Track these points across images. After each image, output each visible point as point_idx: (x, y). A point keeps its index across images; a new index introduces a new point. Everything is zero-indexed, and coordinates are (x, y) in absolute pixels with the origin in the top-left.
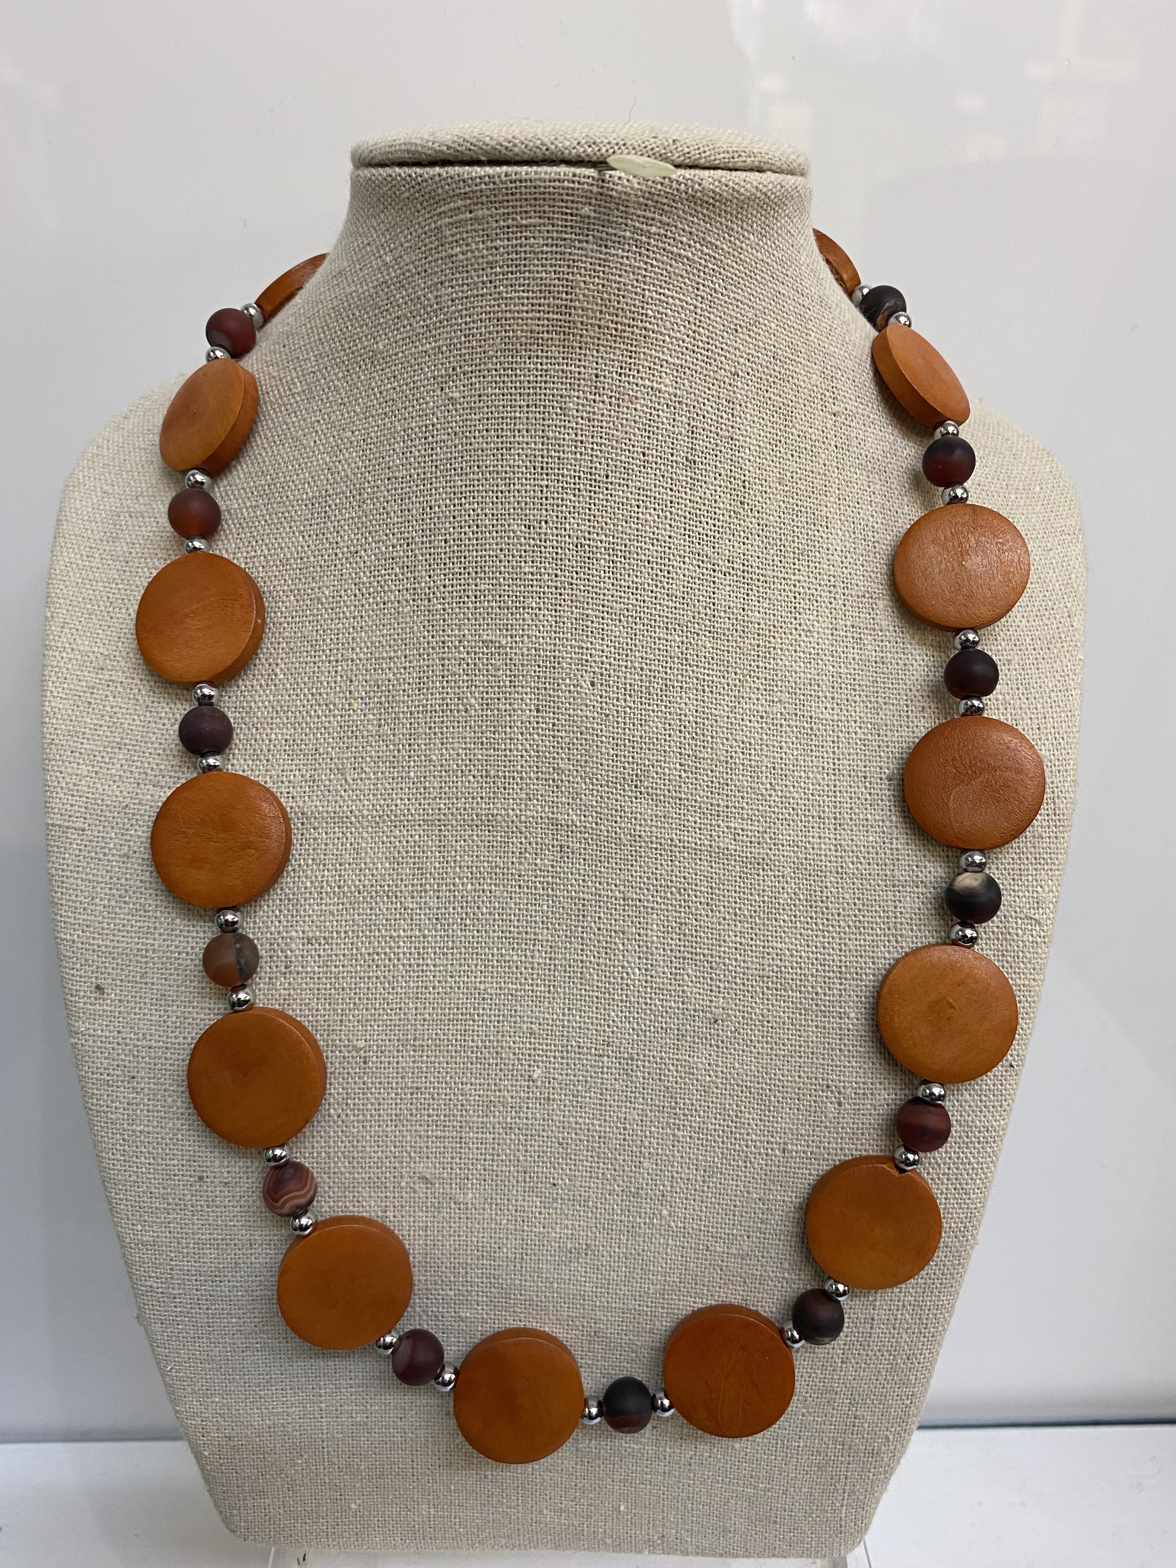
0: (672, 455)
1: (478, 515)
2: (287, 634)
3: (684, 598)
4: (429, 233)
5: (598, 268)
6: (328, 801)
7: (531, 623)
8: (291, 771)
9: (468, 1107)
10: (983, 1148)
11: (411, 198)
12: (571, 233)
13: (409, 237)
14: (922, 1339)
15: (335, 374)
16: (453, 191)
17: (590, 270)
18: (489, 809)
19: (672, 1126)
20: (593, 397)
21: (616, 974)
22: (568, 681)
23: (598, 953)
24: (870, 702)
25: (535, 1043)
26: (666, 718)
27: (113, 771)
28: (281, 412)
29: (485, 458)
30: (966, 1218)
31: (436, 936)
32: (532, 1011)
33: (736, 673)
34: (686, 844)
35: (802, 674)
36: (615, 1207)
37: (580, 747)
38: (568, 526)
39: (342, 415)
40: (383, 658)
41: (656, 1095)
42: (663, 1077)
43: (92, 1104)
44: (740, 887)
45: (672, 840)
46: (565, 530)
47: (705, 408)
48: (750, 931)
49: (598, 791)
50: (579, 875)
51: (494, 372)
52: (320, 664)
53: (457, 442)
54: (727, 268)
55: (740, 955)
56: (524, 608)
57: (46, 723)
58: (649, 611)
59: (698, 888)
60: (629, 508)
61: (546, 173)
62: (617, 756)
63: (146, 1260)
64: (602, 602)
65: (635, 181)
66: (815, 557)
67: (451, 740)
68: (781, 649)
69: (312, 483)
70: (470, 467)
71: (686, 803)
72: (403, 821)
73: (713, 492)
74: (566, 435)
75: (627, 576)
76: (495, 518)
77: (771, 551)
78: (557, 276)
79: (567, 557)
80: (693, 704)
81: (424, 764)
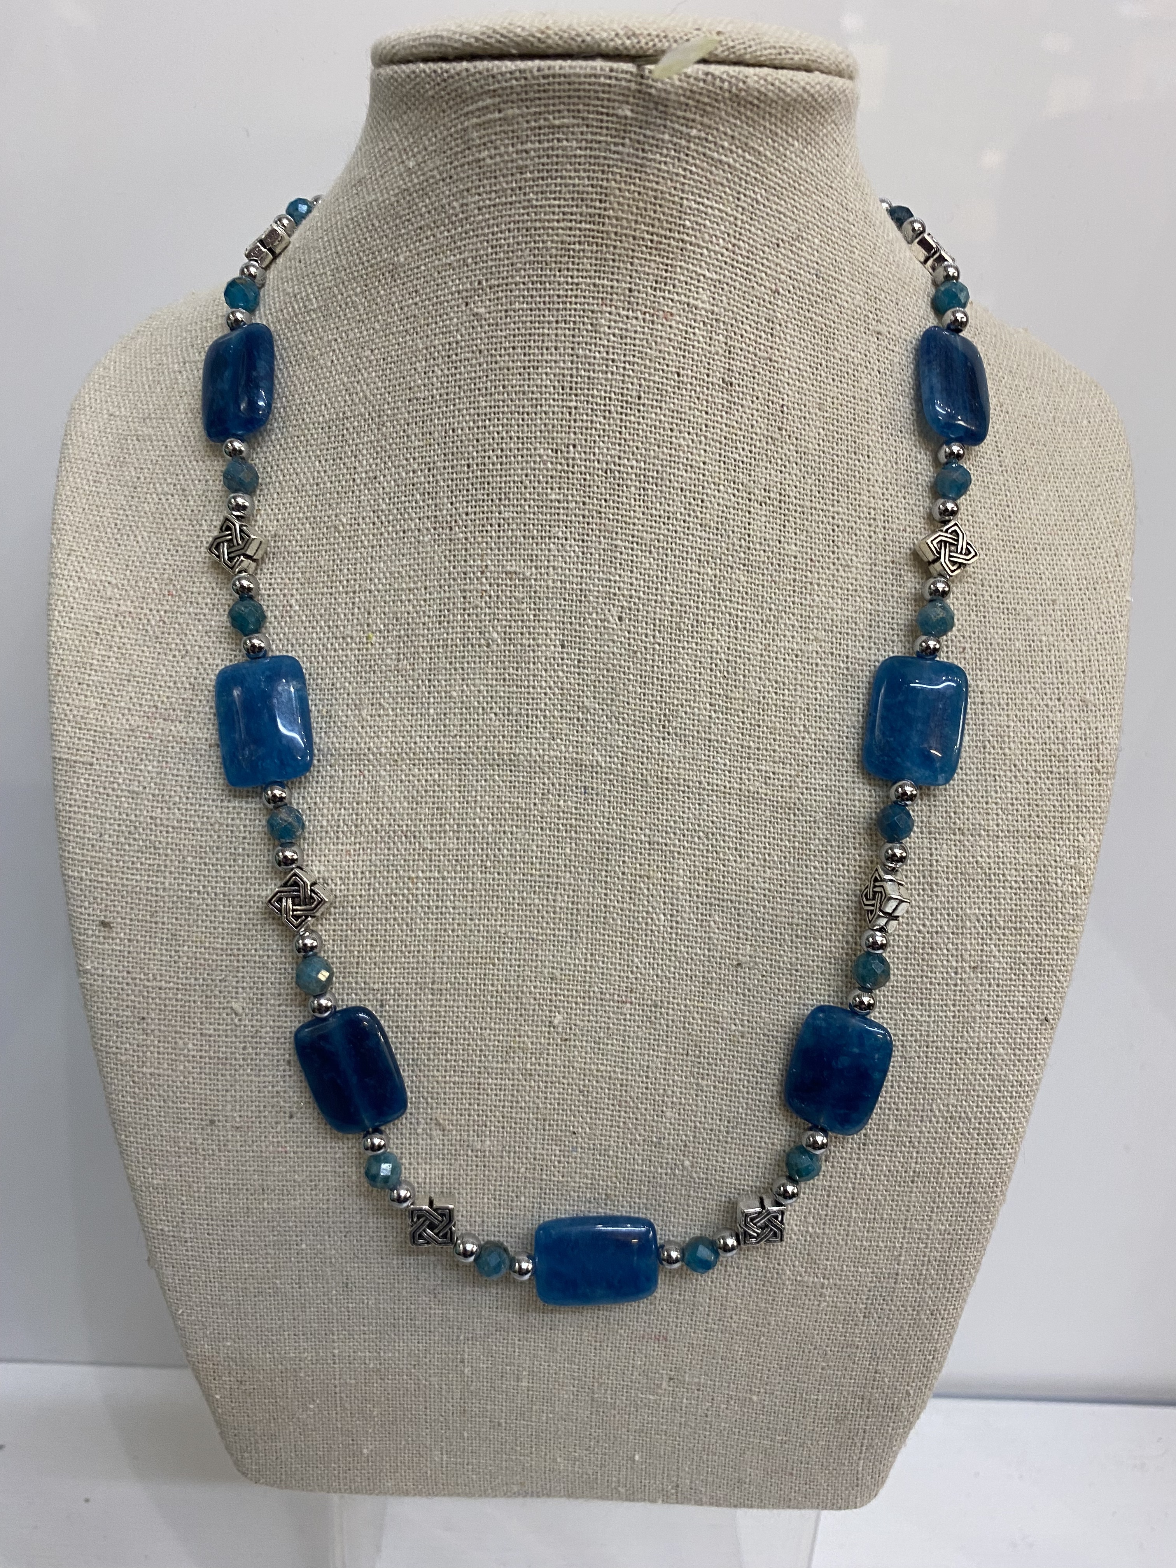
0: (708, 376)
1: (502, 438)
2: (302, 563)
3: (717, 529)
4: (456, 136)
5: (634, 174)
6: (345, 738)
7: (557, 553)
9: (487, 1053)
10: (1015, 1103)
11: (436, 96)
12: (607, 135)
13: (434, 139)
14: (947, 1295)
15: (353, 289)
16: (482, 87)
17: (626, 176)
18: (511, 748)
19: (696, 1075)
20: (625, 313)
21: (640, 919)
22: (594, 615)
23: (622, 897)
25: (556, 989)
26: (696, 656)
27: (123, 704)
28: (296, 330)
29: (511, 377)
30: (996, 1173)
31: (455, 878)
32: (553, 956)
33: (770, 609)
34: (715, 787)
35: (839, 612)
36: (636, 1156)
37: (605, 684)
38: (597, 450)
39: (361, 333)
40: (402, 590)
41: (680, 1044)
42: (687, 1025)
43: (101, 1045)
44: (769, 832)
45: (700, 783)
46: (594, 455)
47: (744, 326)
48: (779, 877)
49: (624, 731)
50: (604, 817)
51: (522, 286)
52: (337, 595)
53: (482, 360)
54: (769, 176)
55: (769, 902)
56: (550, 538)
57: (52, 654)
58: (681, 542)
59: (727, 833)
60: (662, 432)
61: (581, 68)
62: (644, 695)
63: (157, 1203)
64: (632, 532)
65: (676, 77)
66: (855, 488)
67: (472, 676)
68: (818, 585)
69: (329, 405)
70: (495, 387)
71: (716, 745)
72: (422, 759)
73: (750, 416)
74: (597, 353)
75: (658, 504)
76: (521, 441)
77: (810, 481)
78: (591, 182)
79: (596, 484)
80: (725, 641)
81: (444, 700)
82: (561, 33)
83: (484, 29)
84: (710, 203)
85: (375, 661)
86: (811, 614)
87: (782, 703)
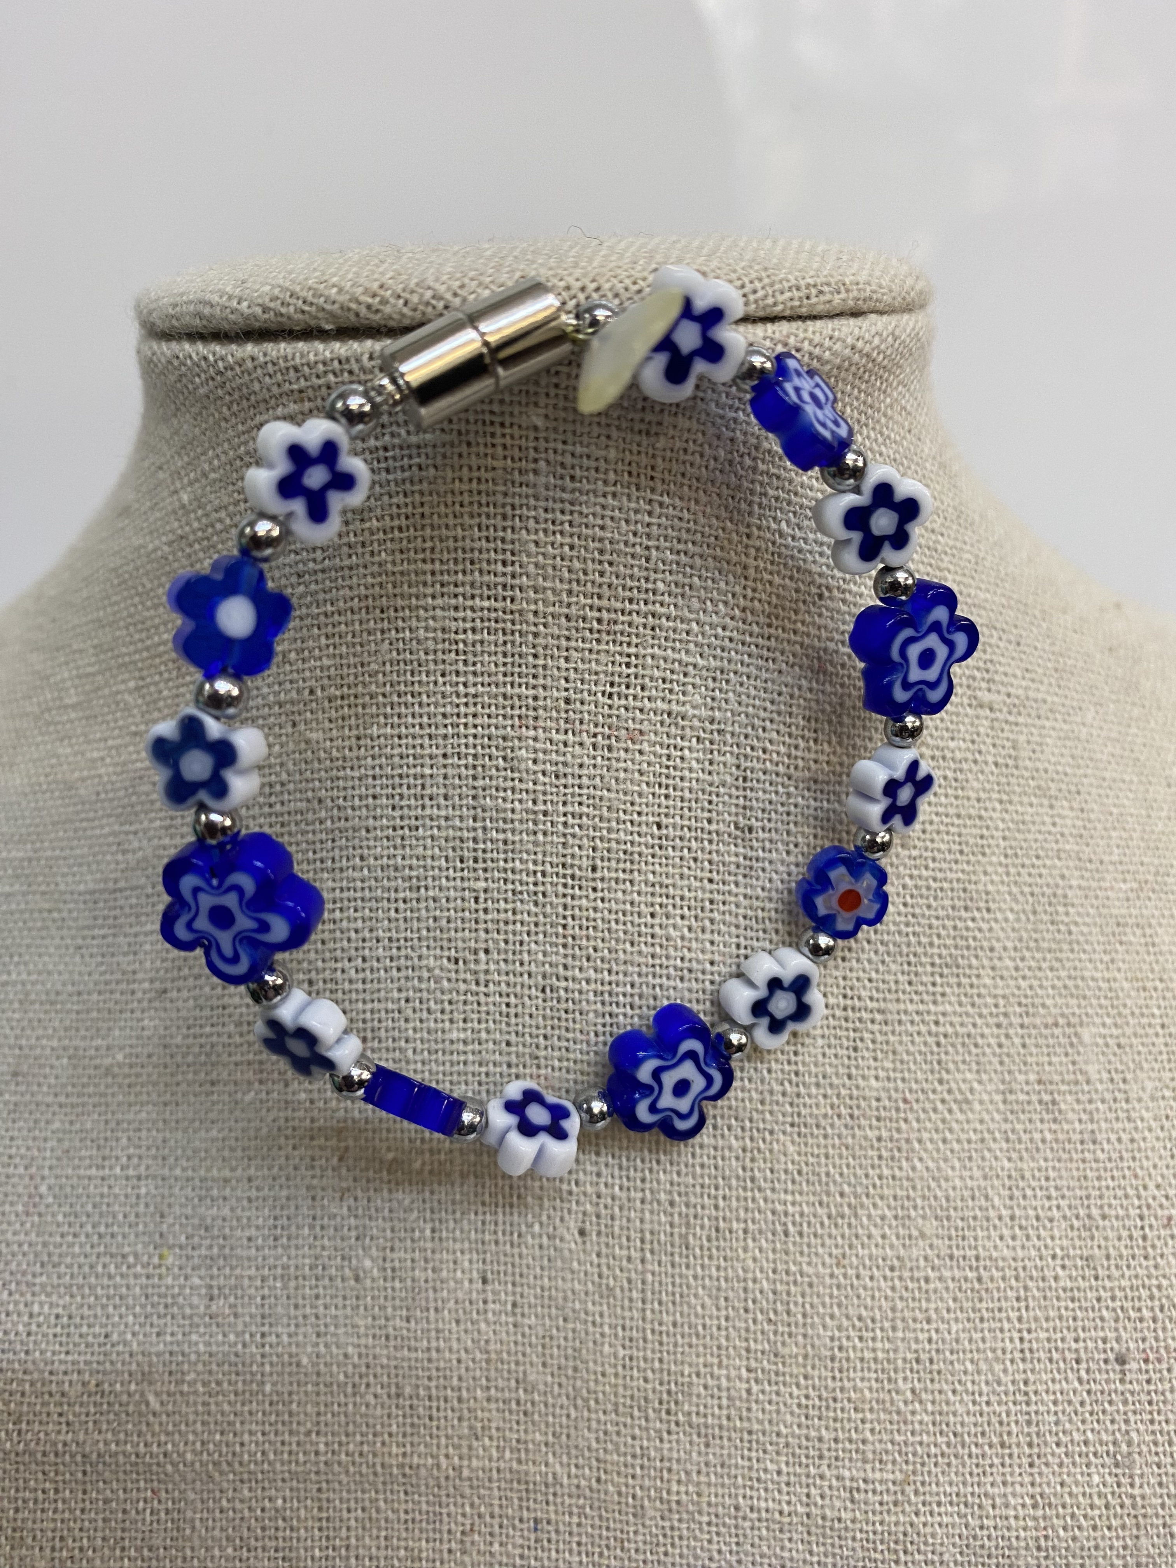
0: (710, 821)
1: (364, 940)
5: (559, 517)
8: (65, 1373)
11: (211, 397)
12: (505, 457)
13: (216, 462)
16: (279, 385)
17: (545, 521)
18: (404, 1455)
20: (562, 737)
22: (536, 1228)
24: (1077, 1217)
29: (373, 843)
34: (764, 1514)
37: (563, 1343)
38: (526, 957)
40: (213, 1180)
45: (737, 1508)
46: (522, 964)
49: (599, 1422)
51: (381, 698)
52: (112, 1182)
60: (637, 920)
70: (348, 859)
71: (761, 1438)
72: (255, 1473)
74: (516, 803)
76: (395, 945)
77: (893, 967)
78: (485, 534)
79: (527, 1011)
80: (767, 1260)
81: (287, 1370)
82: (406, 295)
83: (276, 291)
84: (697, 550)
85: (173, 1297)
86: (911, 1193)
87: (872, 1355)
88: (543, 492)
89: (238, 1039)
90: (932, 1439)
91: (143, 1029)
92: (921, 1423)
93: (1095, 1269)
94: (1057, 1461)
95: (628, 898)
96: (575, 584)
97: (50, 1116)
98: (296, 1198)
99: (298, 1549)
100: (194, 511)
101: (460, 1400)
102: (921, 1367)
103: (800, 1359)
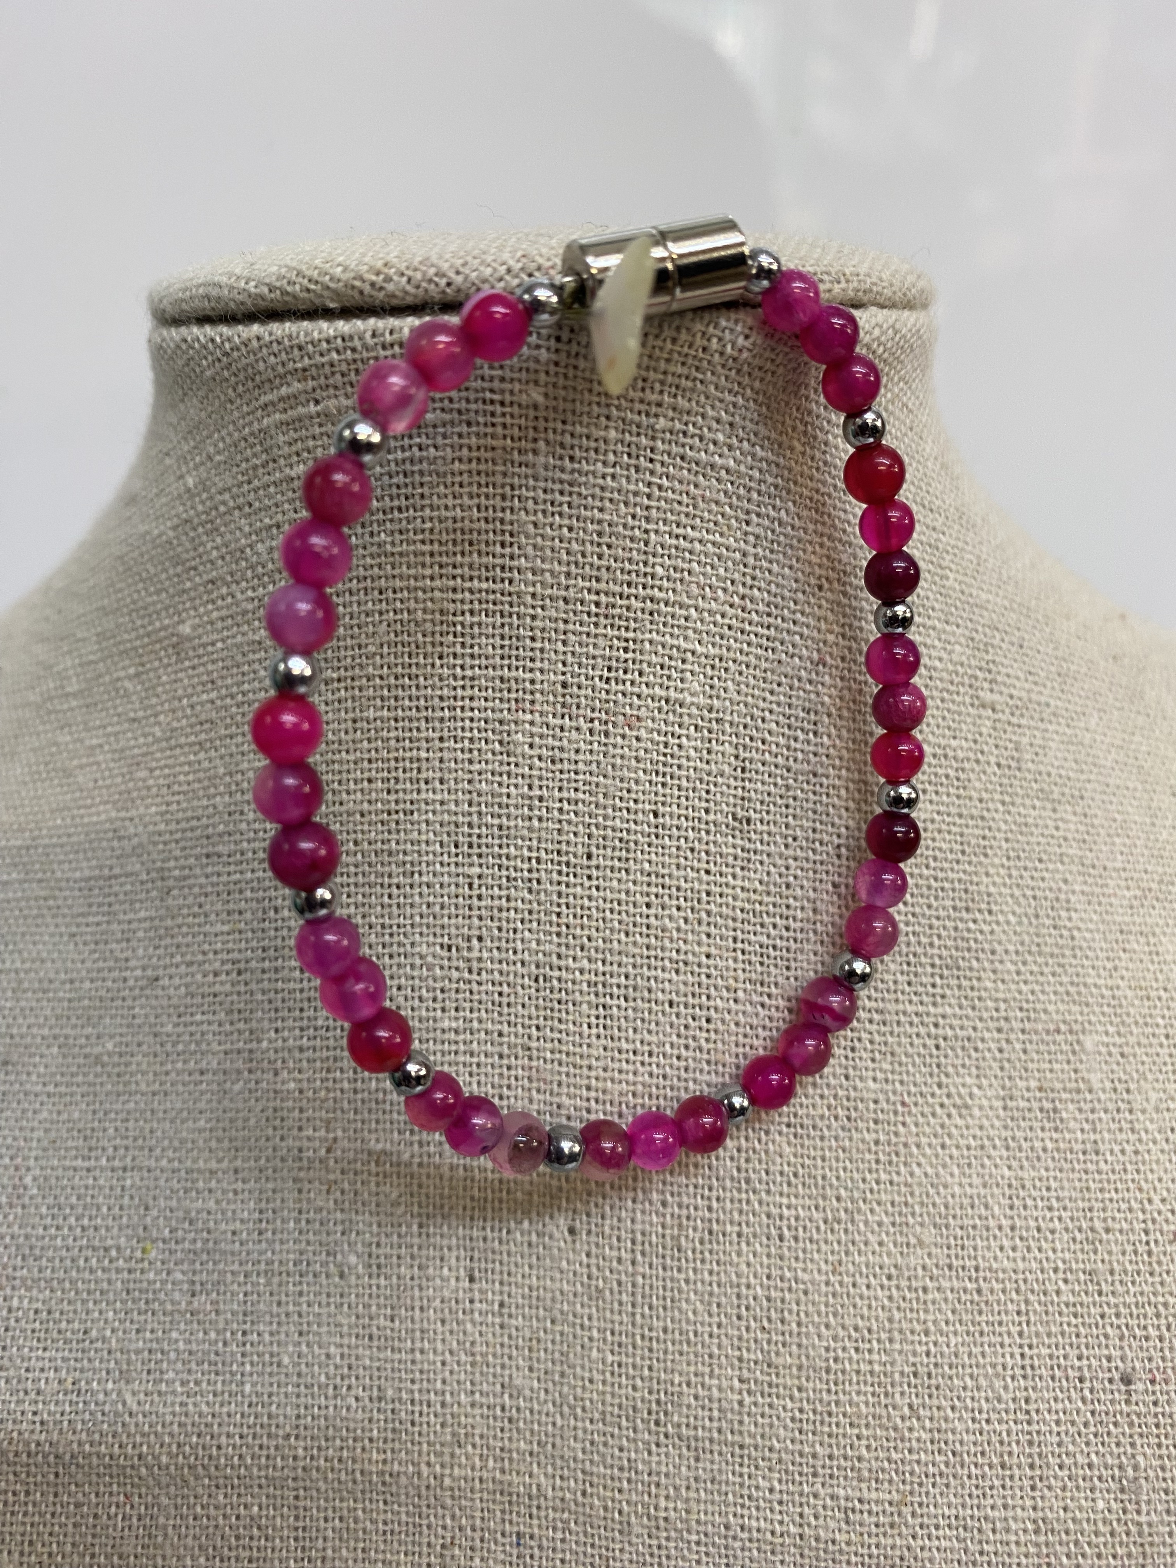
0: (707, 811)
2: (45, 1114)
4: (252, 440)
5: (558, 498)
8: (42, 1370)
11: (219, 378)
12: (504, 437)
13: (221, 445)
16: (284, 364)
17: (544, 502)
18: (385, 1462)
20: (558, 722)
24: (1080, 1230)
34: (755, 1534)
35: (956, 1189)
37: (550, 1347)
38: (519, 946)
40: (199, 1171)
45: (727, 1527)
46: (515, 952)
47: (767, 726)
49: (585, 1431)
51: (378, 681)
52: (97, 1173)
60: (632, 910)
68: (918, 1145)
71: (753, 1453)
72: (231, 1478)
73: (783, 870)
74: (512, 788)
75: (631, 1031)
76: (388, 931)
78: (483, 514)
79: (520, 1001)
80: (761, 1265)
81: (268, 1370)
82: (410, 273)
83: (284, 271)
84: (697, 534)
85: (154, 1292)
86: (909, 1199)
87: (868, 1368)
88: (542, 472)
89: (228, 1027)
90: (931, 1458)
91: (134, 1017)
92: (918, 1440)
93: (1098, 1284)
94: (1060, 1484)
95: (623, 887)
96: (573, 567)
97: (38, 1106)
98: (282, 1191)
99: (272, 1560)
100: (199, 495)
101: (443, 1404)
102: (919, 1381)
103: (794, 1370)
